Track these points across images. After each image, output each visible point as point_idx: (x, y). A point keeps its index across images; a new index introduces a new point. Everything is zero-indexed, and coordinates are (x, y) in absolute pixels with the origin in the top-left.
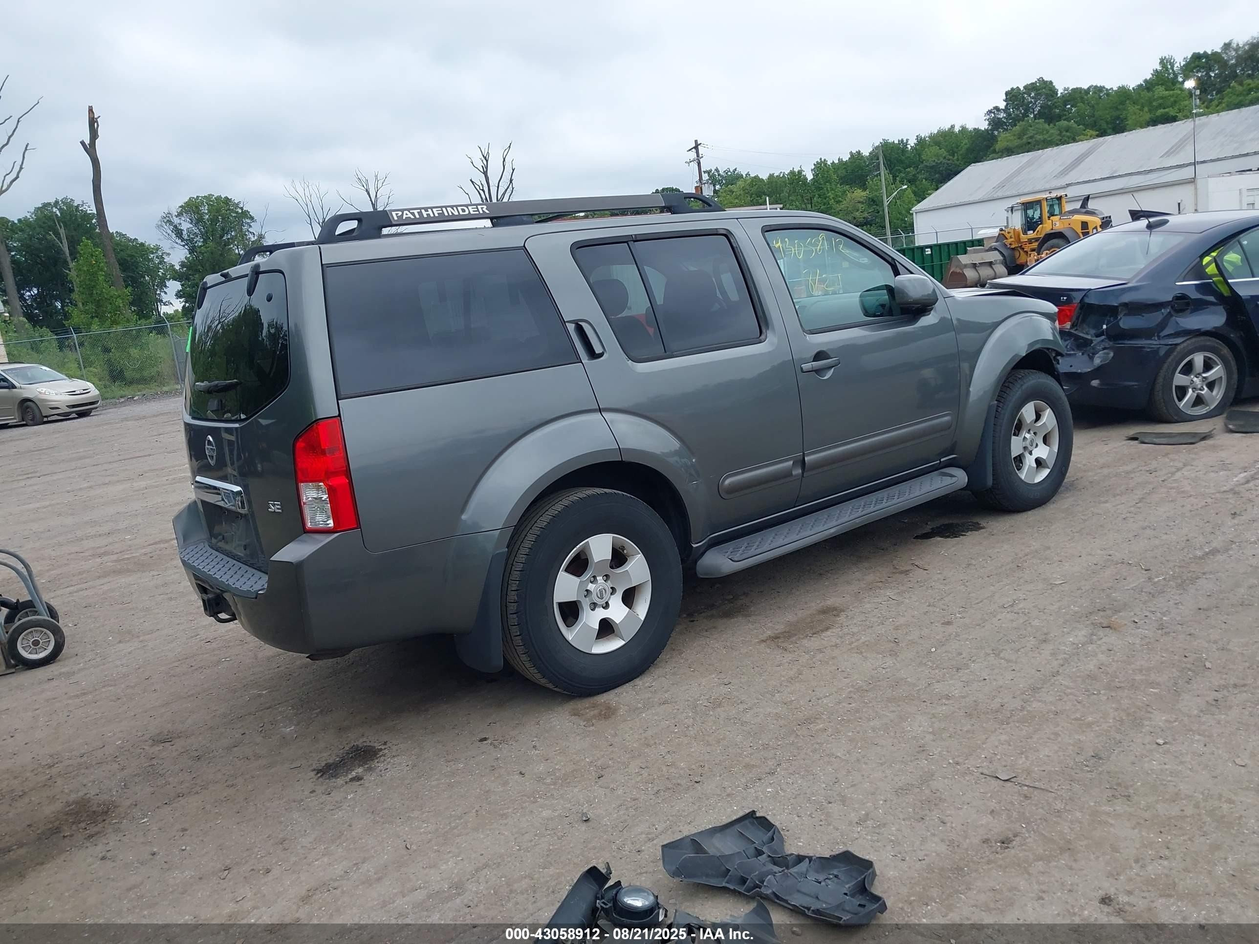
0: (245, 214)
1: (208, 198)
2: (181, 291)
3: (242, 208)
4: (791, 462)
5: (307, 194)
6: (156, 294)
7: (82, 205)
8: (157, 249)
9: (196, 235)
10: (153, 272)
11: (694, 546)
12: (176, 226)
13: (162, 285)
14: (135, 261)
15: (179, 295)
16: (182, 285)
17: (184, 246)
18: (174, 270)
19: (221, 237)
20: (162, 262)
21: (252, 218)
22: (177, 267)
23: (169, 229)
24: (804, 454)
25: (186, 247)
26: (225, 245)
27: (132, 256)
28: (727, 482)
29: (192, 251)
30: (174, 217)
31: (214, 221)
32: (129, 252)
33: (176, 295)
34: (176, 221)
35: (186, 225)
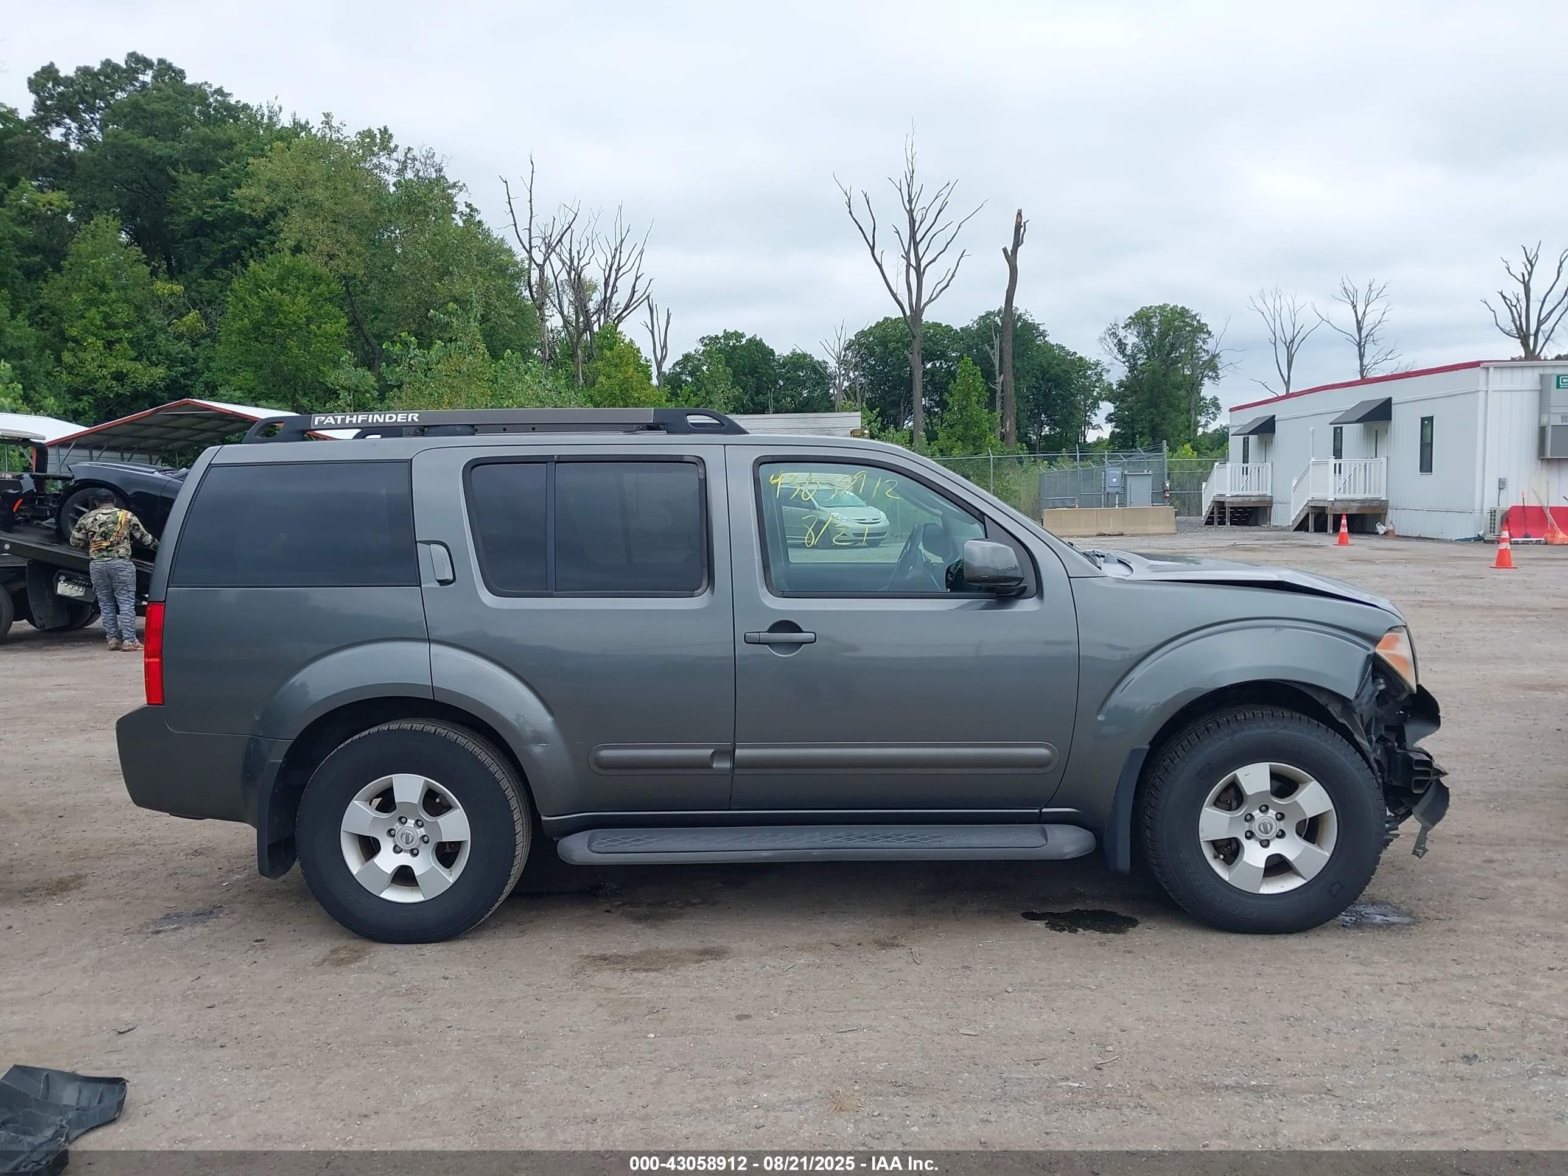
0: (1201, 328)
1: (1163, 308)
2: (1112, 414)
3: (1199, 321)
4: (712, 751)
5: (1278, 306)
6: (1086, 416)
7: (1025, 314)
8: (1098, 365)
9: (1141, 351)
10: (1087, 390)
11: (544, 818)
12: (1120, 340)
13: (1095, 405)
14: (1069, 378)
15: (1109, 419)
16: (1116, 408)
17: (1124, 362)
18: (1112, 389)
19: (1169, 354)
20: (1100, 379)
21: (1209, 333)
22: (1115, 387)
23: (1111, 343)
24: (735, 745)
25: (1127, 364)
26: (1171, 364)
27: (1066, 372)
28: (605, 753)
29: (1132, 368)
30: (1120, 329)
31: (1163, 335)
32: (1064, 367)
33: (1106, 418)
34: (1121, 333)
35: (1131, 339)
